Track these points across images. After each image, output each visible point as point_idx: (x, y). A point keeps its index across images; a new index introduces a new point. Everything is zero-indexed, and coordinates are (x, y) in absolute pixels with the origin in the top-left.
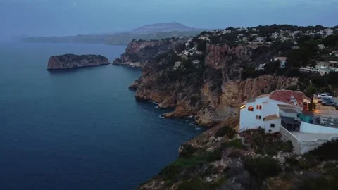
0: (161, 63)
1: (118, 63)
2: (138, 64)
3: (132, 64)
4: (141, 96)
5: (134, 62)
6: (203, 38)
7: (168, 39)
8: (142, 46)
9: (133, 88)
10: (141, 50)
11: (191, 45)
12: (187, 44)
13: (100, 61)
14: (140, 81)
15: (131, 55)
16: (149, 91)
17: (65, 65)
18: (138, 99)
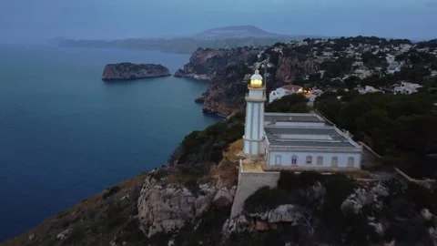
0: (230, 75)
1: (180, 74)
2: (204, 77)
3: (196, 76)
4: (209, 109)
5: (198, 74)
6: (276, 50)
7: (239, 49)
8: (210, 56)
9: (199, 101)
10: (208, 60)
11: (264, 57)
12: (259, 56)
13: (159, 72)
14: (207, 94)
15: (196, 66)
16: (217, 104)
17: (122, 74)
18: (205, 112)
